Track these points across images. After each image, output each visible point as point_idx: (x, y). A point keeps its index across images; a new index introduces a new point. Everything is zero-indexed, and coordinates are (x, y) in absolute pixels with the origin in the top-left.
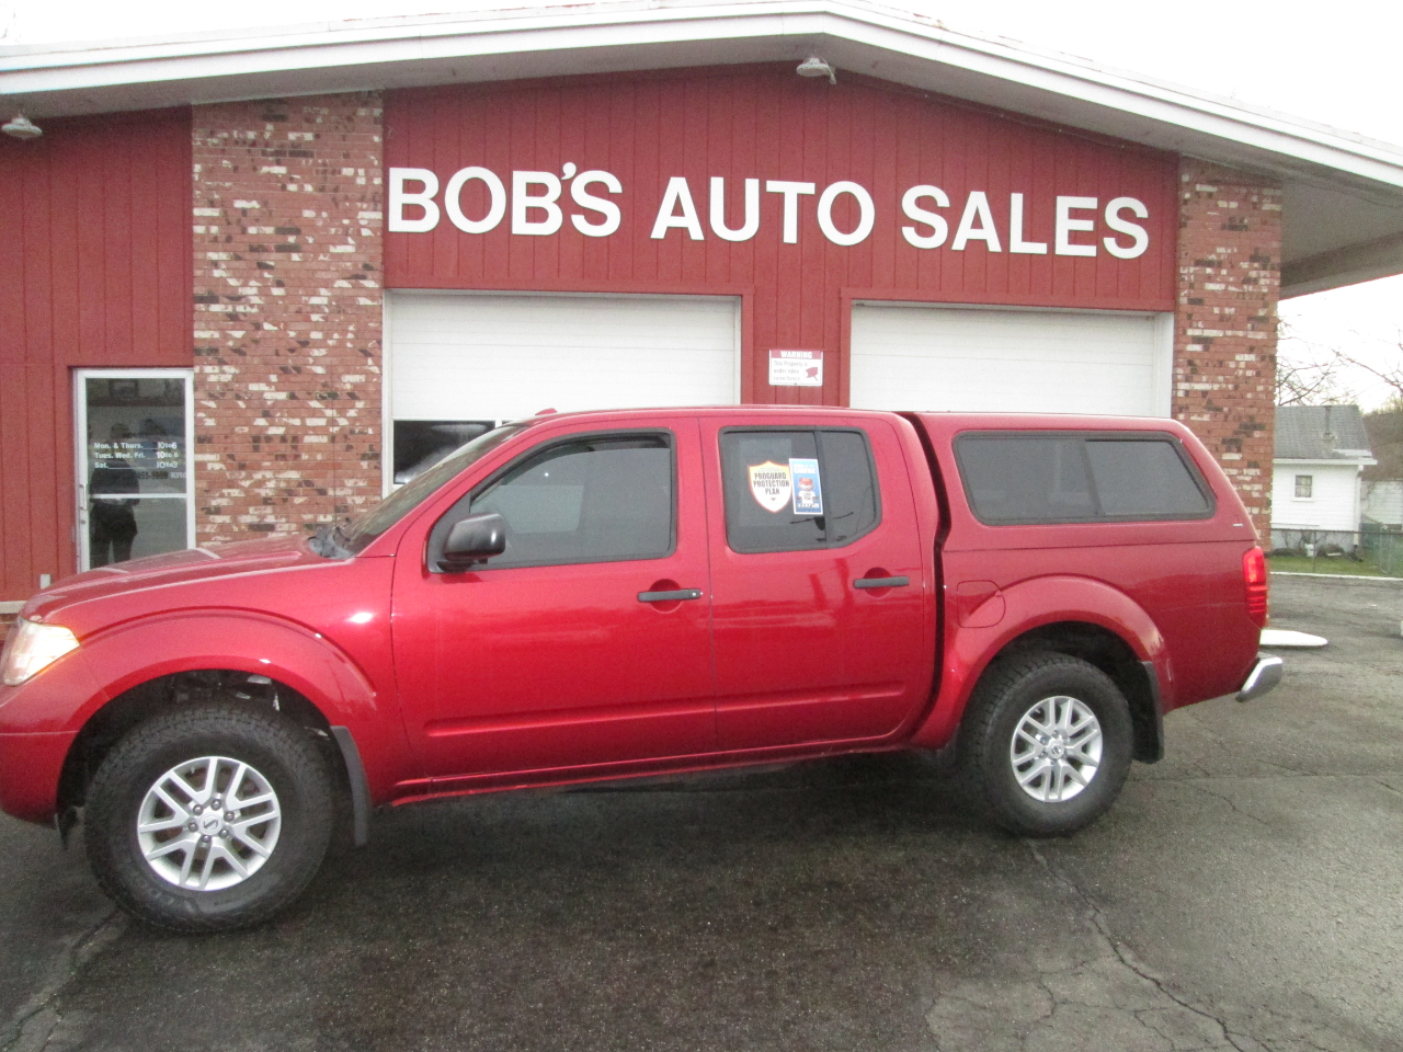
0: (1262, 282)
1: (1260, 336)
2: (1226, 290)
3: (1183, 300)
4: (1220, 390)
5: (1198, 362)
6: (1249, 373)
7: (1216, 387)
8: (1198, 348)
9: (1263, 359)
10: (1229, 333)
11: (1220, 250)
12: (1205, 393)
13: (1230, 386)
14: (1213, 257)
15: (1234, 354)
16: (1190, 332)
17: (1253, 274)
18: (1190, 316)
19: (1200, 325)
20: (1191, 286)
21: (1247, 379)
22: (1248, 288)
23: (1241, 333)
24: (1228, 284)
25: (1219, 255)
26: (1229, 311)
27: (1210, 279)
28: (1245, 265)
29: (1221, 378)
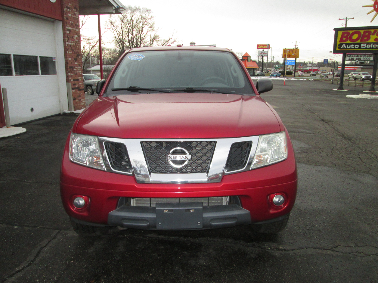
0: (77, 15)
1: (77, 30)
2: (71, 16)
3: (65, 18)
4: (73, 45)
5: (69, 36)
6: (77, 40)
7: (72, 44)
8: (68, 32)
9: (79, 36)
10: (73, 29)
11: (70, 4)
12: (71, 45)
13: (75, 44)
14: (69, 6)
15: (74, 35)
16: (67, 28)
17: (75, 12)
18: (66, 22)
19: (68, 26)
20: (66, 14)
21: (77, 42)
22: (75, 16)
23: (75, 29)
24: (72, 14)
25: (70, 5)
26: (73, 22)
27: (69, 12)
28: (74, 10)
29: (73, 41)
